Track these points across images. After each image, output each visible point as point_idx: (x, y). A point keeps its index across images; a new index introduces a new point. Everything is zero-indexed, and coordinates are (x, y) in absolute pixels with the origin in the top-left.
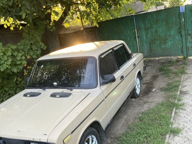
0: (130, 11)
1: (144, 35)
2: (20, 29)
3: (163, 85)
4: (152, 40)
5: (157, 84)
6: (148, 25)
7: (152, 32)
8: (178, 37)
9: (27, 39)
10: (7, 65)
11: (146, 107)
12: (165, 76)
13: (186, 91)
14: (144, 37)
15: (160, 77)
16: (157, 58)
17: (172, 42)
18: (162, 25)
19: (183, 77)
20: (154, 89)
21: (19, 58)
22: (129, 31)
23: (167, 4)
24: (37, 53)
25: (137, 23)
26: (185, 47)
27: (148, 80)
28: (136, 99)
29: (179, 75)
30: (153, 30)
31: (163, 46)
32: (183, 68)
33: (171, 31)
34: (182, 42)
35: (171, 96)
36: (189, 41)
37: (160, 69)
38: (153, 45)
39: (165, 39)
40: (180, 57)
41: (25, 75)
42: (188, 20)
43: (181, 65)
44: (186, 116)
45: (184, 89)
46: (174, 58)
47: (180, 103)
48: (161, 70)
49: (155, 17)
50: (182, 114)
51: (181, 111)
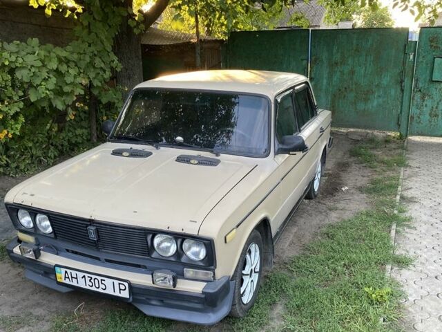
0: (297, 19)
1: (325, 75)
2: (67, 16)
3: (363, 182)
4: (340, 90)
5: (349, 179)
6: (337, 57)
7: (342, 72)
8: (396, 92)
9: (83, 42)
10: (47, 89)
11: (334, 217)
12: (364, 165)
13: (412, 198)
14: (325, 81)
15: (354, 166)
16: (344, 130)
17: (380, 100)
18: (366, 60)
19: (403, 172)
20: (346, 188)
21: (69, 79)
22: (294, 63)
23: (359, 19)
24: (103, 76)
25: (315, 47)
26: (407, 115)
27: (329, 170)
28: (312, 201)
29: (394, 167)
30: (346, 69)
31: (361, 106)
32: (400, 155)
33: (383, 76)
34: (402, 103)
35: (383, 203)
36: (415, 103)
37: (351, 151)
38: (340, 101)
39: (368, 91)
40: (392, 134)
41: (68, 119)
42: (421, 59)
43: (394, 149)
44: (418, 239)
45: (408, 194)
46: (379, 134)
47: (402, 216)
48: (354, 154)
49: (355, 42)
50: (410, 234)
51: (408, 230)
